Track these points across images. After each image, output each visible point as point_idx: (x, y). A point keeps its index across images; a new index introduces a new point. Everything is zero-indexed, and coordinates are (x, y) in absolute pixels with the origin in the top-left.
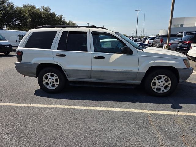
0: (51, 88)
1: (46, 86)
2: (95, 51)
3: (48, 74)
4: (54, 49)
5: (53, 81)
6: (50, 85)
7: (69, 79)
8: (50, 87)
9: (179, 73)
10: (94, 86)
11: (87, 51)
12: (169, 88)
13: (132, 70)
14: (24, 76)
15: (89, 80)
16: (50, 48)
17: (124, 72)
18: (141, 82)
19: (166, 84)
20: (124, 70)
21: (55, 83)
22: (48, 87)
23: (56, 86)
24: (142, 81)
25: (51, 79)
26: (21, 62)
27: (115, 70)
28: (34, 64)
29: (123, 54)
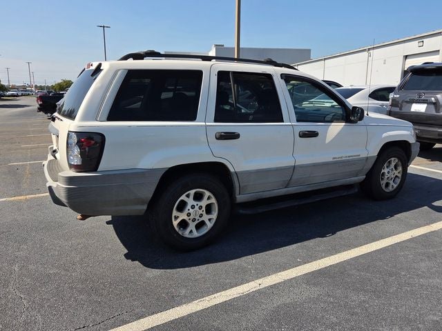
0: (196, 234)
1: (180, 233)
2: (298, 121)
3: (188, 196)
4: (205, 120)
5: (201, 212)
6: (192, 226)
7: (240, 198)
8: (191, 231)
9: (412, 150)
10: (296, 204)
11: (283, 122)
12: (400, 180)
13: (359, 156)
14: (84, 217)
15: (283, 191)
16: (193, 118)
17: (348, 161)
18: (365, 177)
19: (396, 173)
20: (349, 157)
21: (206, 218)
22: (186, 234)
23: (209, 225)
24: (366, 175)
25: (197, 208)
26: (95, 170)
27: (334, 158)
28: (152, 171)
29: (344, 124)
